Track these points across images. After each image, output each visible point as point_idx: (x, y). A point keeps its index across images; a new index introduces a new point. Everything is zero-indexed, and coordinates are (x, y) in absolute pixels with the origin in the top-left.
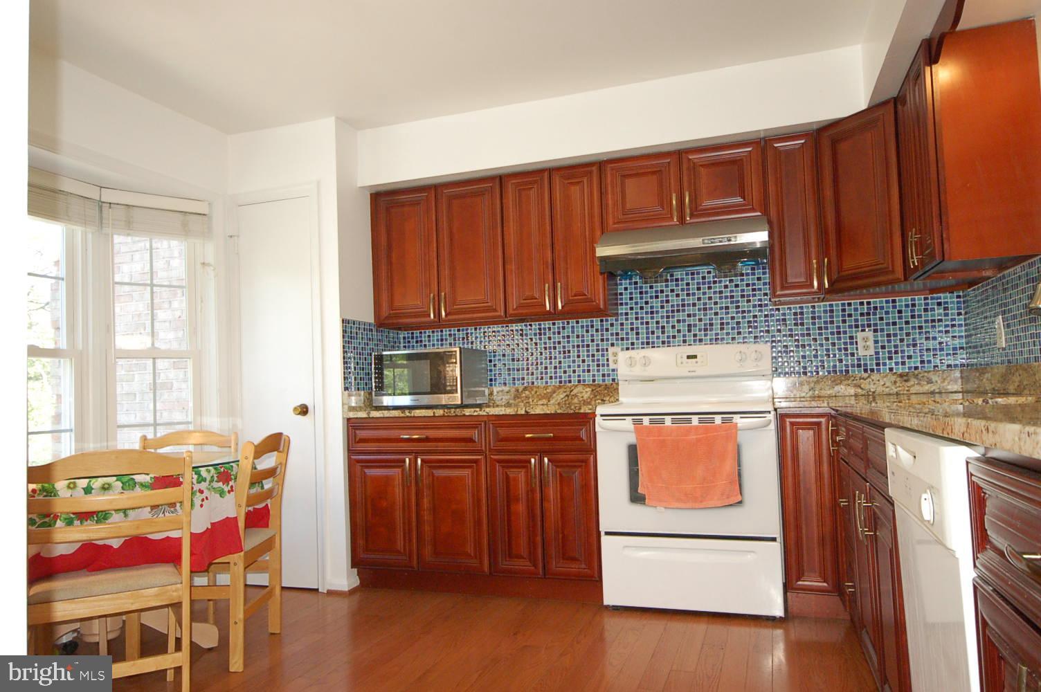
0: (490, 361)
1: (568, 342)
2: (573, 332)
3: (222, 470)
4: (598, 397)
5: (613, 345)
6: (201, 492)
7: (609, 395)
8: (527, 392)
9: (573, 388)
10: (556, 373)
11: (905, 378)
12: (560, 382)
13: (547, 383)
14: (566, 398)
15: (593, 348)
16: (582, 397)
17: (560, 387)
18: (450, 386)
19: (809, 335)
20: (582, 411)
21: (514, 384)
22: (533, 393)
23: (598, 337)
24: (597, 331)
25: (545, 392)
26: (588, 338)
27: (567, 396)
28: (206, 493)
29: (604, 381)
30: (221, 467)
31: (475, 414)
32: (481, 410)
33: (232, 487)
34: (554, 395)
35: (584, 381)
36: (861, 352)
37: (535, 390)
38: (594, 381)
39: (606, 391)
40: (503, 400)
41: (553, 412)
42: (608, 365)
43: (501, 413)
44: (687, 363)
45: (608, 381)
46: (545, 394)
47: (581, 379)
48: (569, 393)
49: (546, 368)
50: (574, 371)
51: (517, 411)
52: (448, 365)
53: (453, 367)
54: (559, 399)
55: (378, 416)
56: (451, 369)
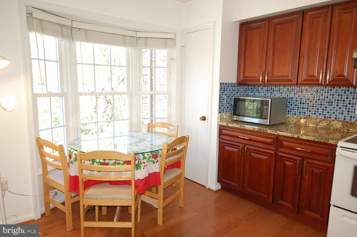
0: (289, 102)
1: (333, 98)
2: (336, 93)
3: (154, 154)
4: (346, 128)
6: (144, 163)
7: (353, 128)
9: (331, 121)
10: (323, 112)
12: (325, 117)
13: (317, 116)
14: (327, 126)
15: (347, 102)
16: (336, 127)
17: (324, 120)
18: (264, 116)
20: (329, 142)
21: (300, 115)
22: (309, 120)
23: (351, 97)
24: (351, 93)
25: (316, 121)
26: (344, 97)
27: (327, 124)
28: (146, 163)
29: (351, 120)
30: (154, 153)
31: (273, 133)
32: (275, 132)
33: (158, 160)
34: (320, 123)
35: (339, 118)
37: (310, 119)
38: (345, 119)
39: (351, 126)
40: (293, 122)
41: (312, 140)
42: (355, 112)
43: (285, 135)
45: (354, 120)
46: (315, 122)
47: (337, 117)
48: (329, 123)
49: (318, 109)
50: (334, 113)
51: (293, 136)
52: (264, 106)
53: (267, 107)
54: (323, 125)
55: (231, 126)
56: (266, 108)
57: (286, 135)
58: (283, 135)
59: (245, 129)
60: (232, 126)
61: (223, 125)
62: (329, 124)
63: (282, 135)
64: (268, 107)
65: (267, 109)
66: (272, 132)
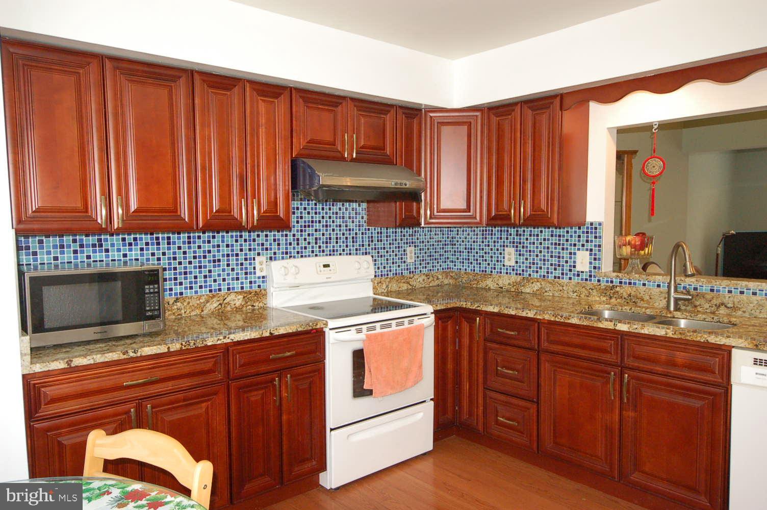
1: (219, 251)
2: (223, 241)
4: (249, 303)
5: (259, 254)
7: (258, 301)
8: (179, 304)
9: (226, 296)
10: (206, 282)
11: (428, 277)
12: (211, 291)
13: (196, 292)
14: (220, 307)
15: (241, 257)
16: (235, 304)
17: (211, 297)
18: (150, 311)
19: (384, 248)
22: (185, 304)
23: (246, 247)
24: (245, 241)
25: (198, 302)
26: (237, 248)
27: (220, 304)
29: (251, 287)
32: (225, 338)
34: (208, 304)
35: (233, 288)
36: (409, 261)
38: (242, 288)
39: (256, 298)
41: (294, 331)
42: (255, 273)
44: (324, 271)
45: (255, 287)
46: (198, 304)
47: (231, 286)
48: (222, 301)
49: (196, 277)
50: (224, 280)
51: (262, 334)
52: (146, 287)
53: (154, 288)
54: (213, 308)
55: (85, 364)
56: (152, 291)
57: (249, 338)
58: (242, 339)
59: (141, 356)
60: (92, 362)
61: (51, 369)
62: (223, 303)
63: (239, 340)
64: (156, 286)
65: (154, 293)
66: (218, 340)
